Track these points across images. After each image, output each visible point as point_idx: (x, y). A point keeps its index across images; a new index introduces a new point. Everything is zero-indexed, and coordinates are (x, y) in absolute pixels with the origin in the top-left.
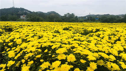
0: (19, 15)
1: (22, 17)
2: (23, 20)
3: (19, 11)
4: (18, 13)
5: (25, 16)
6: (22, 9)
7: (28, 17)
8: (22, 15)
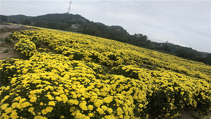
0: (70, 24)
1: (73, 26)
2: (73, 30)
3: (72, 19)
4: (71, 20)
5: (79, 25)
6: (78, 16)
7: (81, 28)
8: (75, 23)
